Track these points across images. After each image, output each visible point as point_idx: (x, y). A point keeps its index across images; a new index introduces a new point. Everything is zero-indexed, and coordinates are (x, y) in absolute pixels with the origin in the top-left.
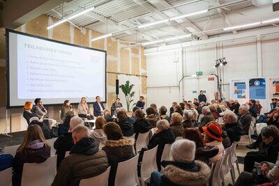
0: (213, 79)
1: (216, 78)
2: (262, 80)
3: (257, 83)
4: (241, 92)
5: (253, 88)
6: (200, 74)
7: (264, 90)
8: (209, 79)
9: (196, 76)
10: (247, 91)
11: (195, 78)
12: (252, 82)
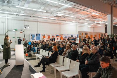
0: (22, 33)
1: (23, 32)
2: (39, 34)
3: (38, 35)
4: (33, 38)
5: (37, 37)
6: (16, 30)
7: (40, 37)
8: (21, 33)
9: (15, 31)
10: (35, 38)
11: (14, 31)
12: (37, 34)
